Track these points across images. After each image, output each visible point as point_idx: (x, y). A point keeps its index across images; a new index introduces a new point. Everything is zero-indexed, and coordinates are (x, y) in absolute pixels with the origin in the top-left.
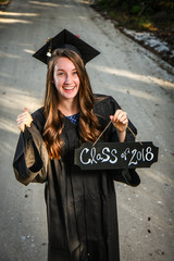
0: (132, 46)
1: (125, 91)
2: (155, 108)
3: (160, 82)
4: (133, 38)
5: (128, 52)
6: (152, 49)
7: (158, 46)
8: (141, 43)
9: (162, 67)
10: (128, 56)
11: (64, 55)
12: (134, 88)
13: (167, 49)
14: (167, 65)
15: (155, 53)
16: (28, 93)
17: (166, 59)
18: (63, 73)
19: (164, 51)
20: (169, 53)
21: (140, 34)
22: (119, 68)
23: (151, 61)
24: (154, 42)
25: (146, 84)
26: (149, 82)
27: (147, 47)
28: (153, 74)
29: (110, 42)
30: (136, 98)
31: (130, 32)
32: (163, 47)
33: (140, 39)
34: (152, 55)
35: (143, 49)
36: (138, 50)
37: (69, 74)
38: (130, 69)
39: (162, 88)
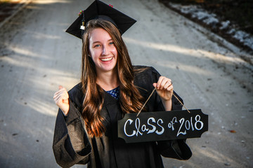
0: (178, 20)
1: (174, 67)
2: (207, 83)
3: (211, 55)
4: (179, 12)
5: (174, 26)
6: (200, 22)
7: (206, 18)
8: (188, 16)
9: (212, 39)
10: (175, 30)
11: (98, 26)
12: (183, 63)
13: (216, 20)
14: (217, 37)
15: (204, 25)
16: (70, 74)
17: (216, 31)
18: (99, 45)
19: (213, 23)
20: (219, 25)
21: (186, 7)
22: (165, 43)
23: (200, 34)
24: (201, 14)
25: (196, 58)
26: (199, 55)
27: (195, 20)
28: (203, 48)
29: (155, 17)
30: (186, 73)
31: (175, 6)
32: (212, 19)
33: (186, 12)
34: (201, 28)
35: (191, 23)
36: (185, 24)
37: (105, 45)
38: (178, 43)
39: (213, 61)
